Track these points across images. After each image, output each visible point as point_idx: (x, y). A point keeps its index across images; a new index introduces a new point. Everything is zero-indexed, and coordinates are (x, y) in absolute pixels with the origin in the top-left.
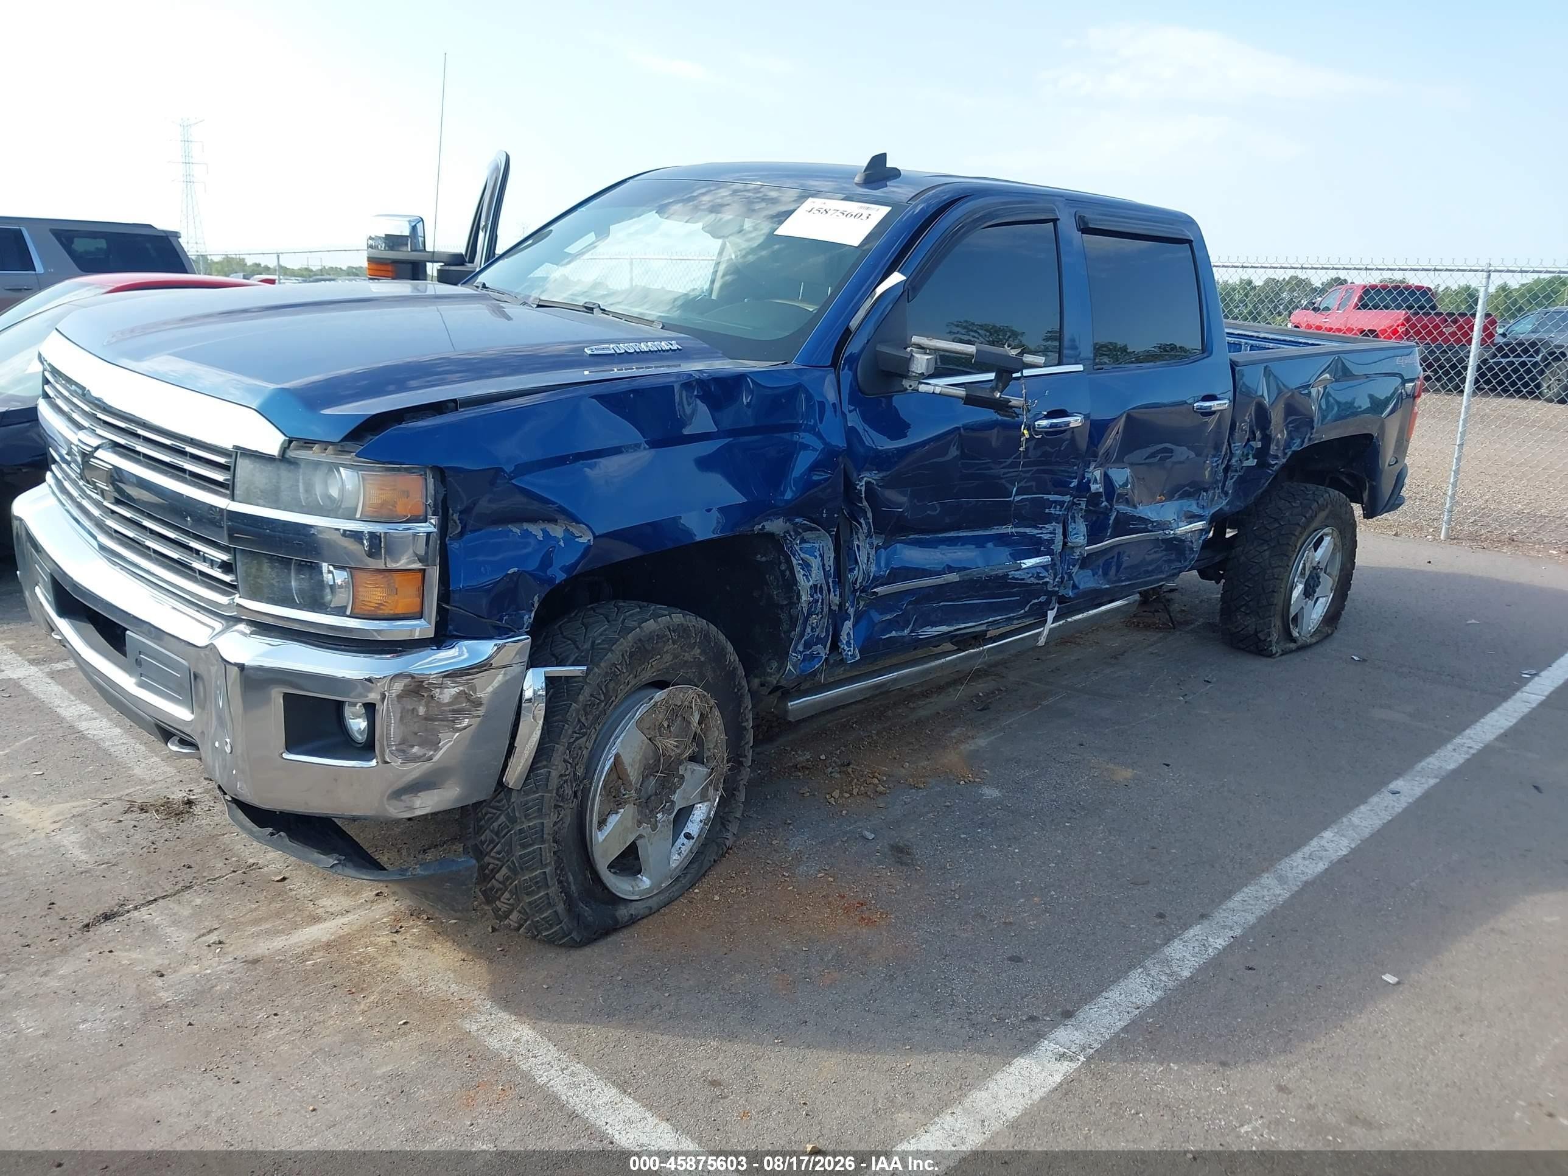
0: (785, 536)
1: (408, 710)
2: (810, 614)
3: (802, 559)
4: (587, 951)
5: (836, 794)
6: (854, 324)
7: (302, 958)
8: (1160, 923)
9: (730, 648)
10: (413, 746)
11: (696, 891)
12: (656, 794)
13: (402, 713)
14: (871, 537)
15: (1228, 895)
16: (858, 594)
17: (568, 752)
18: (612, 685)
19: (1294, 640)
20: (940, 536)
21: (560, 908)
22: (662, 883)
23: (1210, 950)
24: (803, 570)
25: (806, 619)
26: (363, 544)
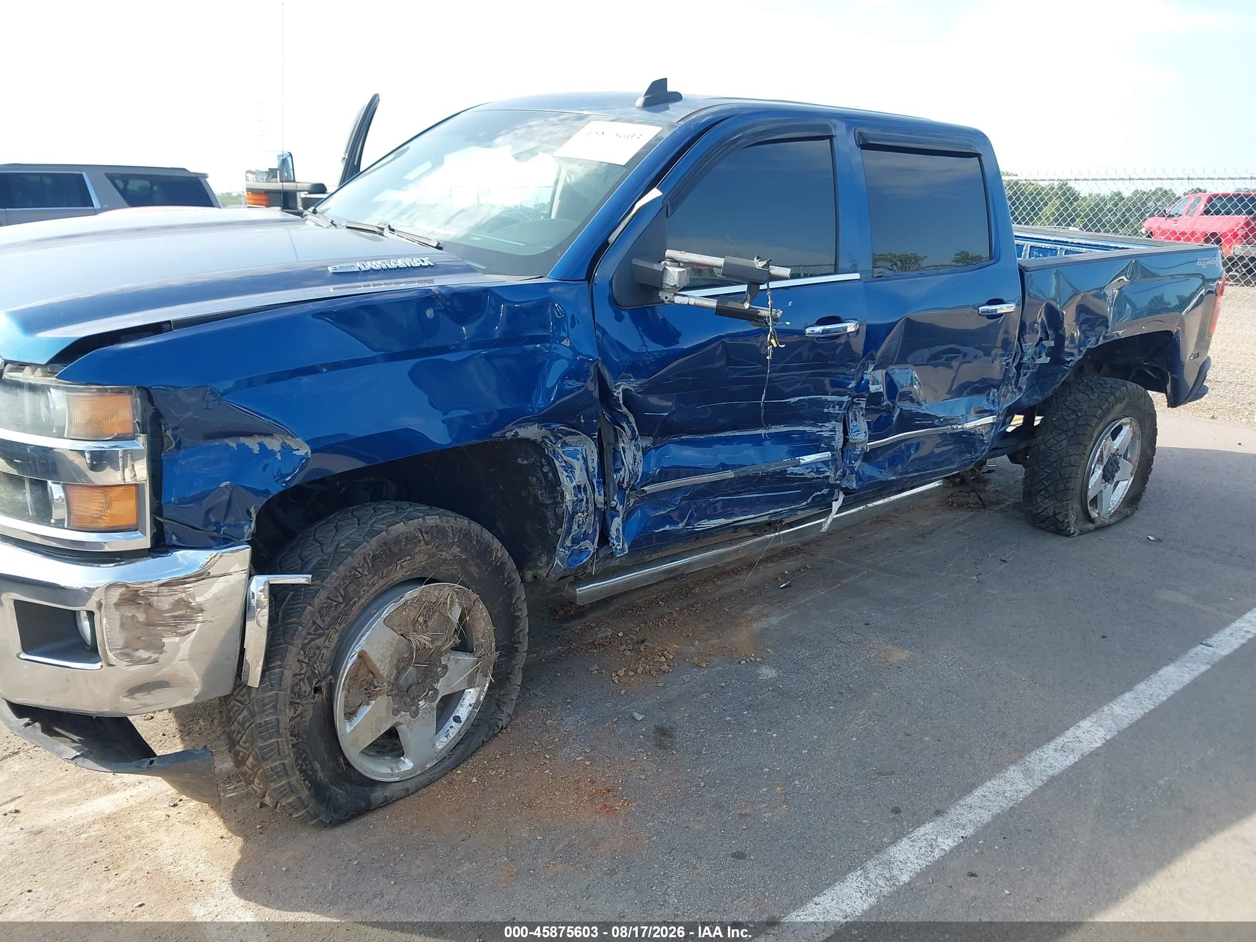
0: (543, 441)
1: (127, 617)
2: (575, 513)
3: (566, 462)
4: (338, 831)
5: (621, 673)
6: (612, 239)
7: (79, 831)
8: (894, 819)
9: (497, 544)
10: (137, 650)
11: (459, 772)
12: (419, 683)
13: (121, 619)
14: (636, 440)
15: (969, 789)
16: (627, 492)
17: (302, 652)
18: (351, 588)
19: (1092, 521)
20: (715, 436)
21: (305, 794)
22: (426, 764)
23: (937, 851)
24: (566, 472)
25: (572, 517)
26: (85, 461)
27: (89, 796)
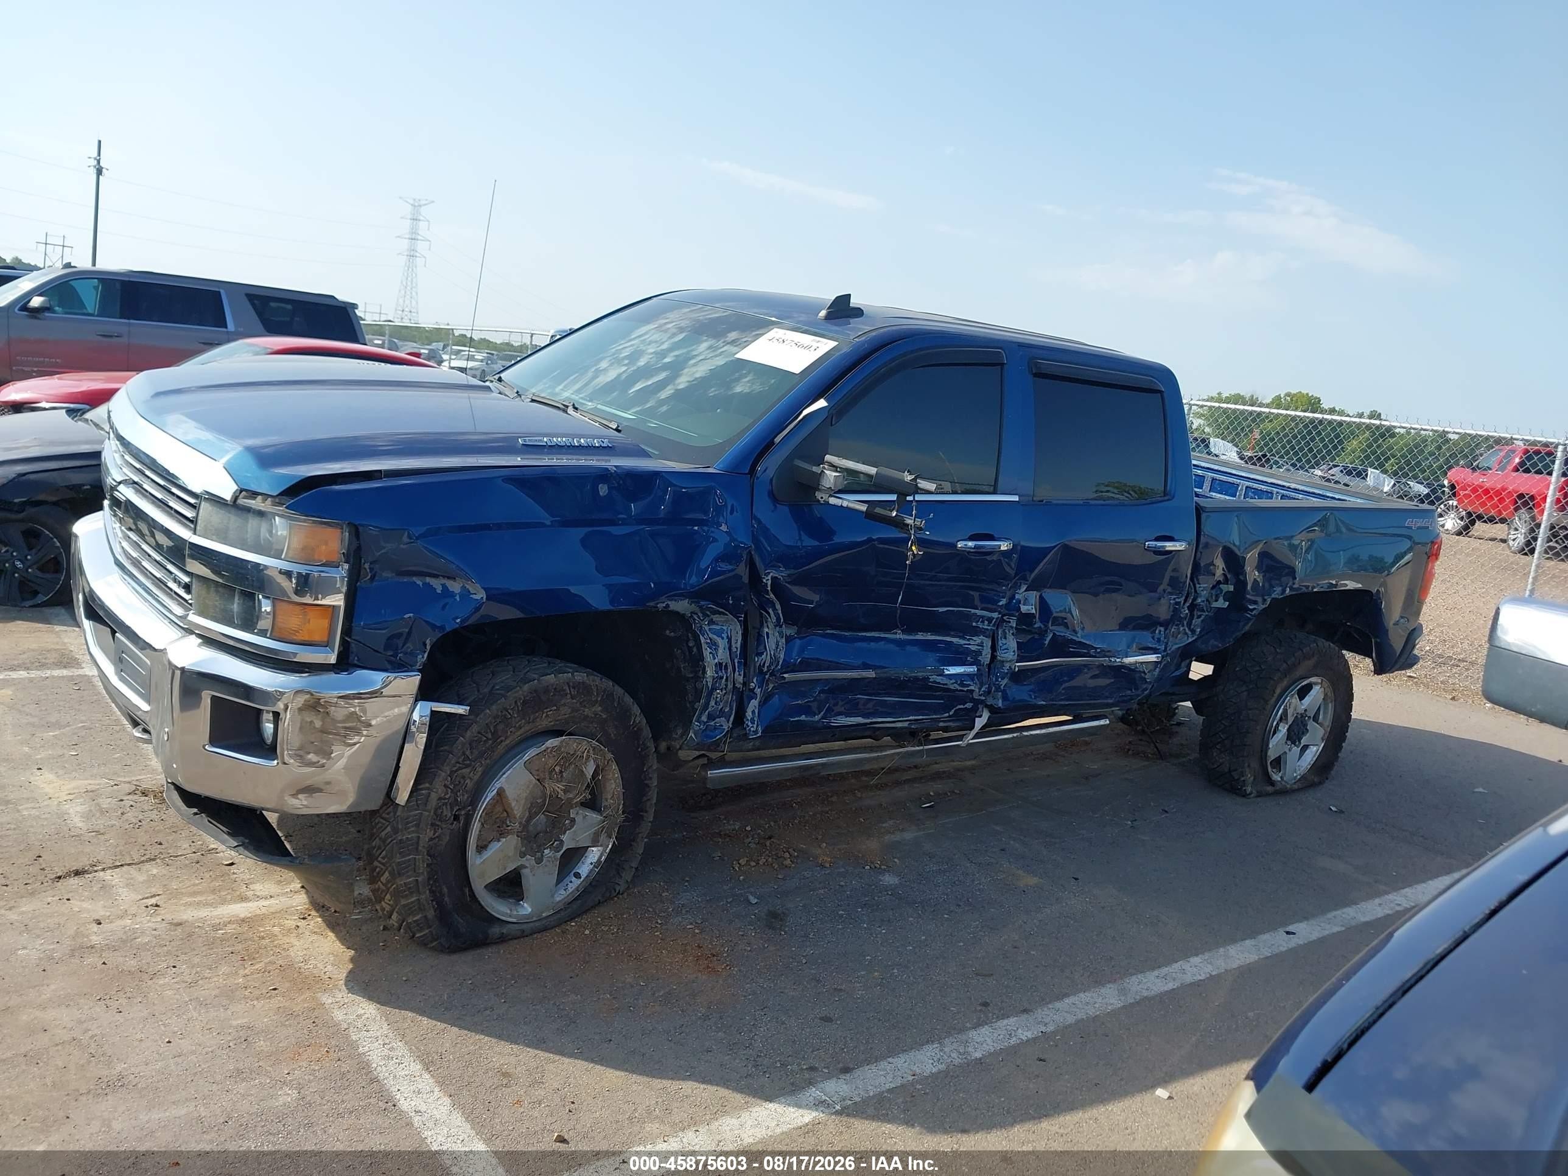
0: (692, 616)
1: (307, 722)
2: (714, 689)
3: (711, 639)
4: (455, 957)
5: (743, 862)
6: (777, 440)
7: (216, 927)
8: (981, 1010)
9: (636, 709)
10: (309, 753)
11: (573, 924)
12: (546, 832)
13: (301, 723)
14: (781, 627)
15: (1061, 997)
16: (767, 677)
17: (449, 778)
18: (501, 727)
20: (860, 634)
21: (431, 914)
22: (543, 912)
23: (1014, 1039)
24: (710, 649)
25: (710, 693)
26: (291, 582)
27: (224, 901)
